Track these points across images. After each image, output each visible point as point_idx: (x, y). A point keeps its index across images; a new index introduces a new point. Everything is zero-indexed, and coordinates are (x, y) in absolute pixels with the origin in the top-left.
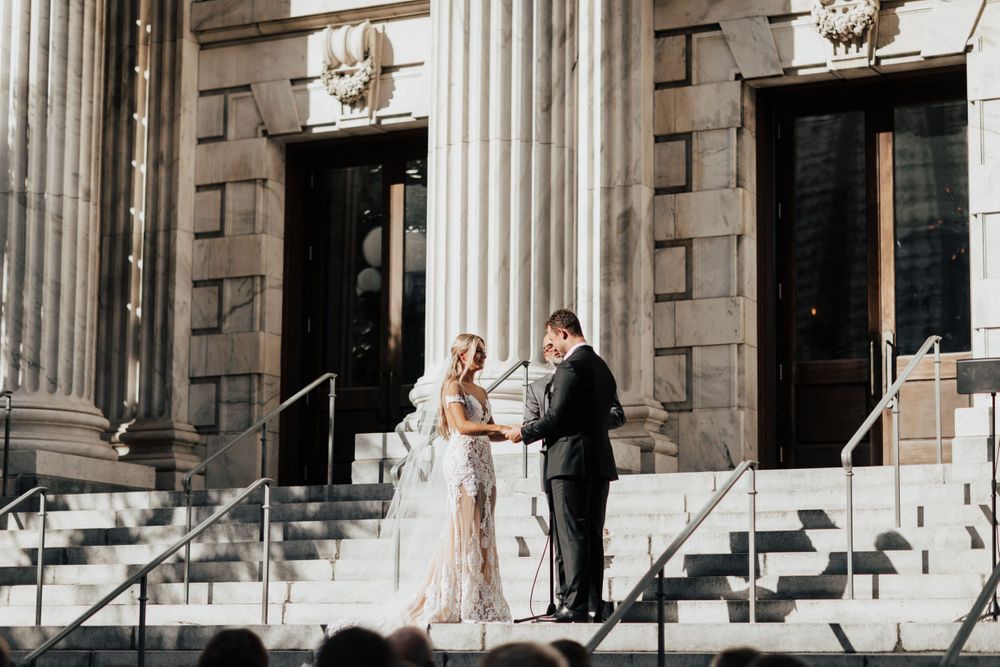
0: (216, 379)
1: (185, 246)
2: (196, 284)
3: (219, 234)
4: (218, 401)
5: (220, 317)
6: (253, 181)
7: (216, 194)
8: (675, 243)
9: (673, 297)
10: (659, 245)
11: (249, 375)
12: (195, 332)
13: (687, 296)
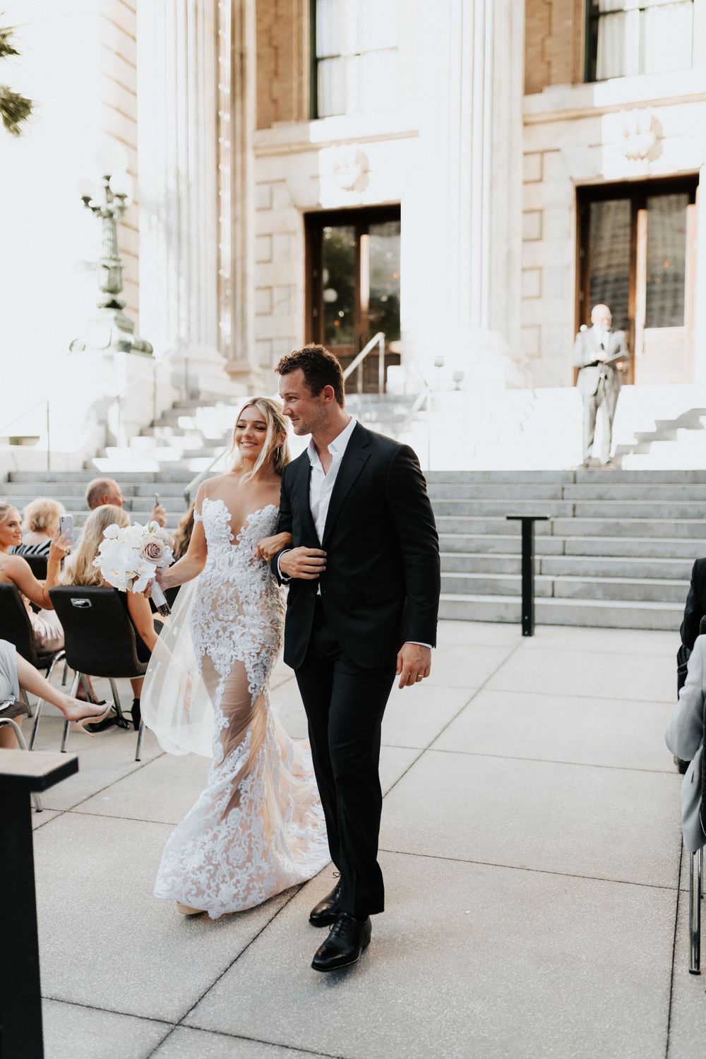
0: (270, 340)
1: (252, 269)
2: (258, 289)
3: (269, 261)
4: (272, 352)
5: (272, 307)
6: (288, 233)
7: (267, 240)
8: (532, 269)
9: (530, 298)
10: (524, 270)
11: (289, 338)
12: (258, 314)
13: (539, 297)
